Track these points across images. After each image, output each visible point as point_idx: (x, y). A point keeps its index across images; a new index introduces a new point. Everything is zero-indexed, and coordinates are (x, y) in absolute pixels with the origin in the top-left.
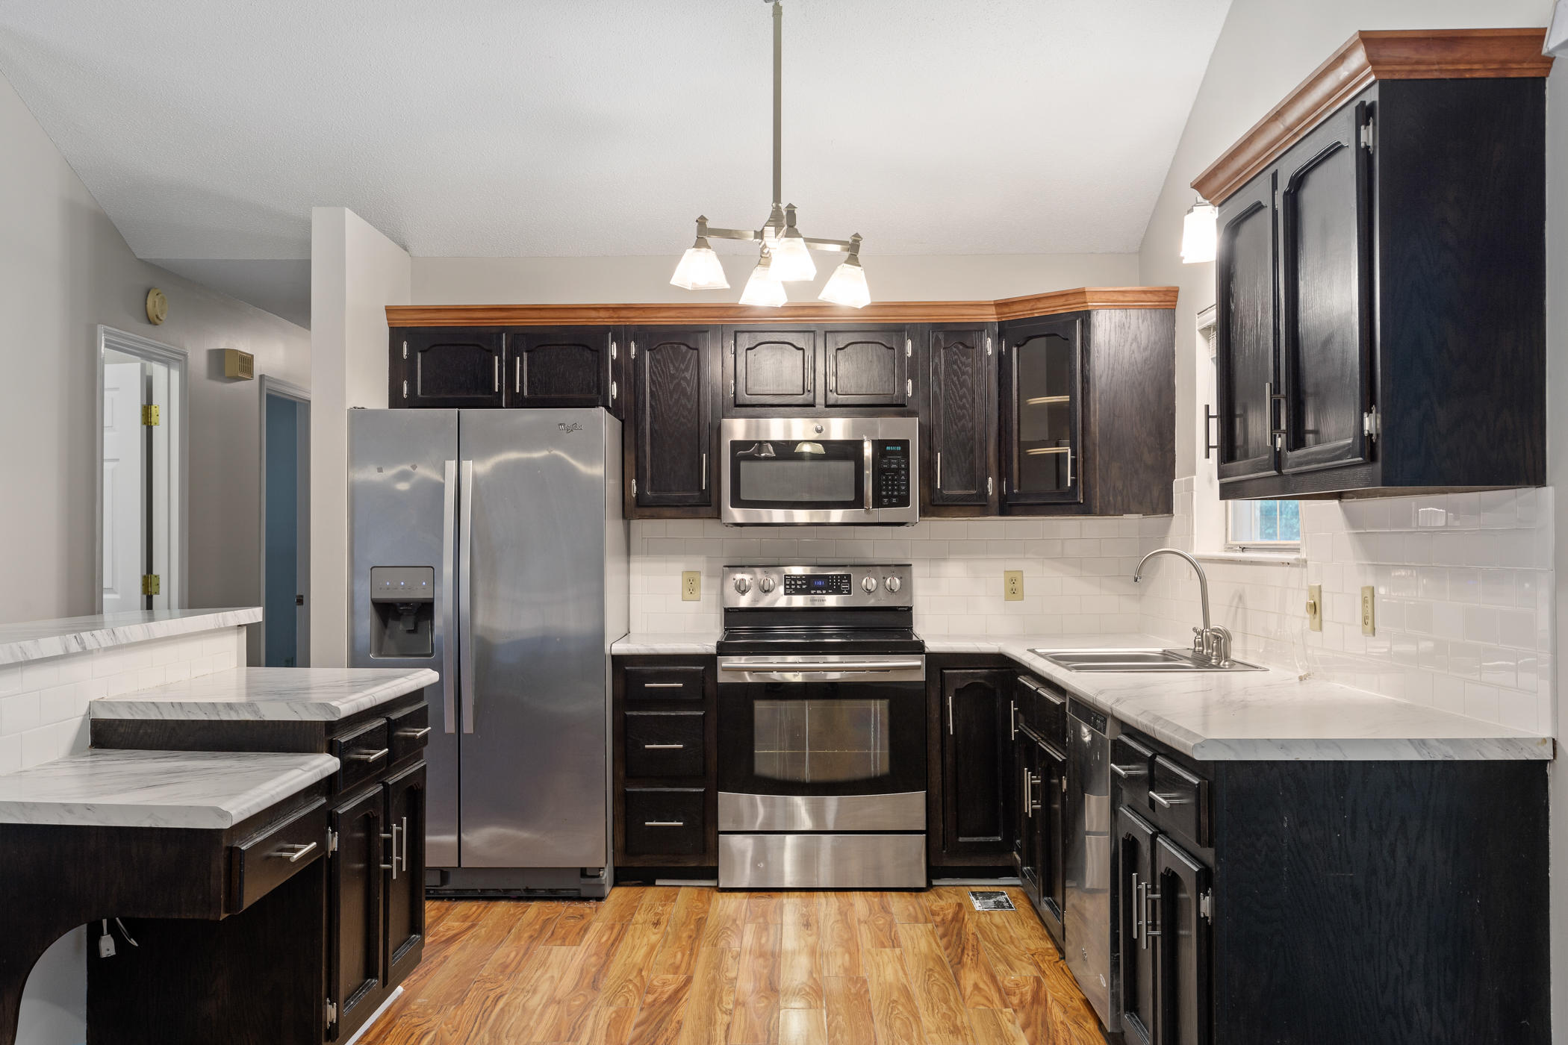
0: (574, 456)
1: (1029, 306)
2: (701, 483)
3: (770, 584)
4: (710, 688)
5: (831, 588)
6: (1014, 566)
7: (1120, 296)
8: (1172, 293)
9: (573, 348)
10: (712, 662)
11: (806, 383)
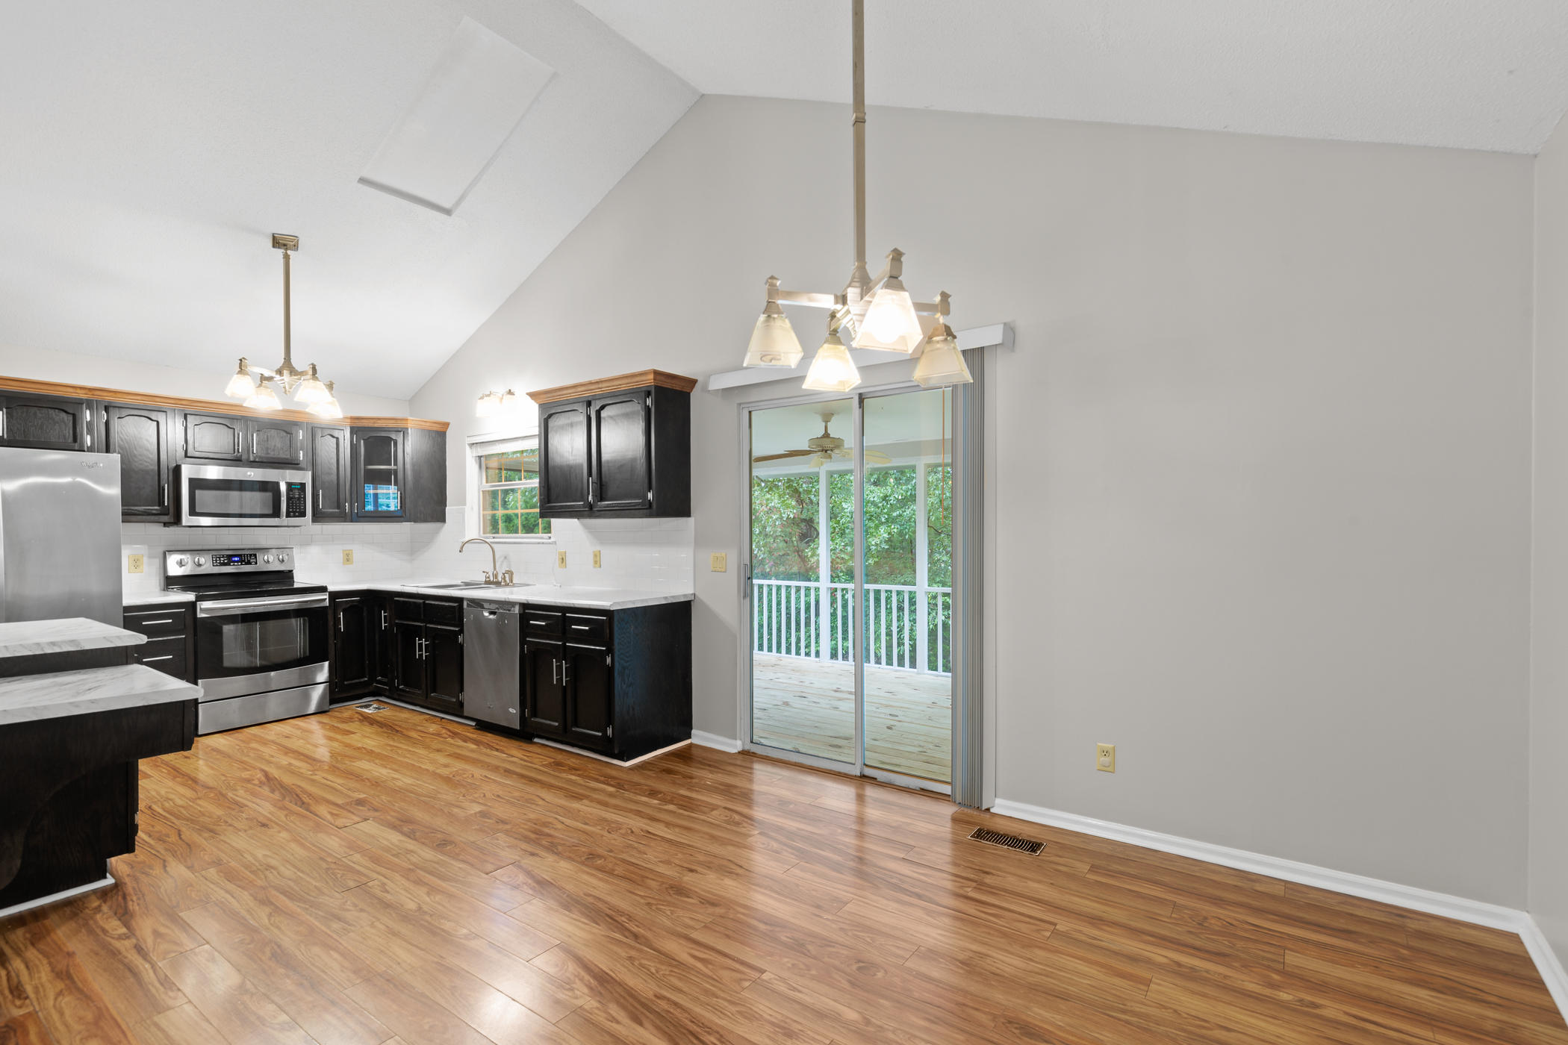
0: (96, 482)
1: (372, 421)
2: (164, 502)
3: (202, 560)
4: (189, 621)
5: (244, 561)
6: (348, 547)
7: (423, 423)
8: (447, 425)
9: (50, 410)
10: (191, 606)
11: (236, 448)
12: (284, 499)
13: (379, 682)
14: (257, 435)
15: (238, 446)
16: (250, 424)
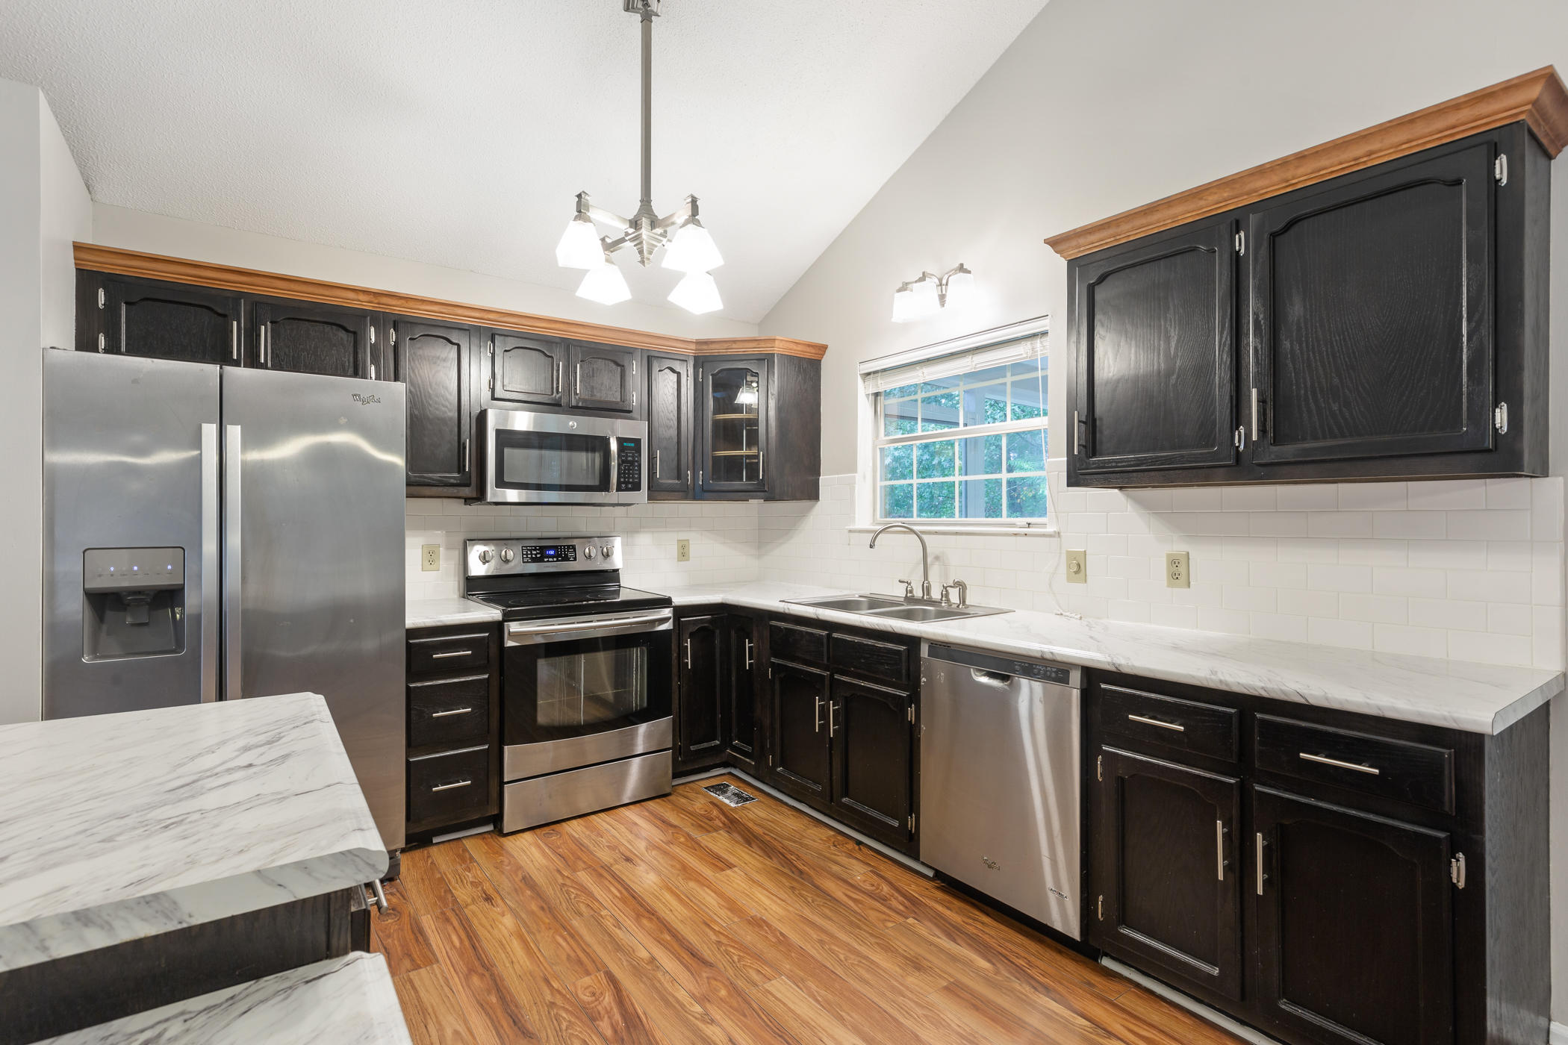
1: (725, 346)
2: (464, 466)
3: (510, 554)
4: (494, 650)
5: (560, 556)
6: (683, 536)
7: (794, 347)
8: (823, 348)
9: (326, 326)
10: (496, 628)
11: (555, 386)
12: (614, 464)
13: (735, 749)
14: (581, 367)
15: (558, 383)
16: (572, 350)
